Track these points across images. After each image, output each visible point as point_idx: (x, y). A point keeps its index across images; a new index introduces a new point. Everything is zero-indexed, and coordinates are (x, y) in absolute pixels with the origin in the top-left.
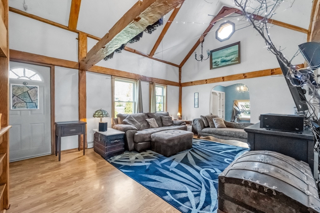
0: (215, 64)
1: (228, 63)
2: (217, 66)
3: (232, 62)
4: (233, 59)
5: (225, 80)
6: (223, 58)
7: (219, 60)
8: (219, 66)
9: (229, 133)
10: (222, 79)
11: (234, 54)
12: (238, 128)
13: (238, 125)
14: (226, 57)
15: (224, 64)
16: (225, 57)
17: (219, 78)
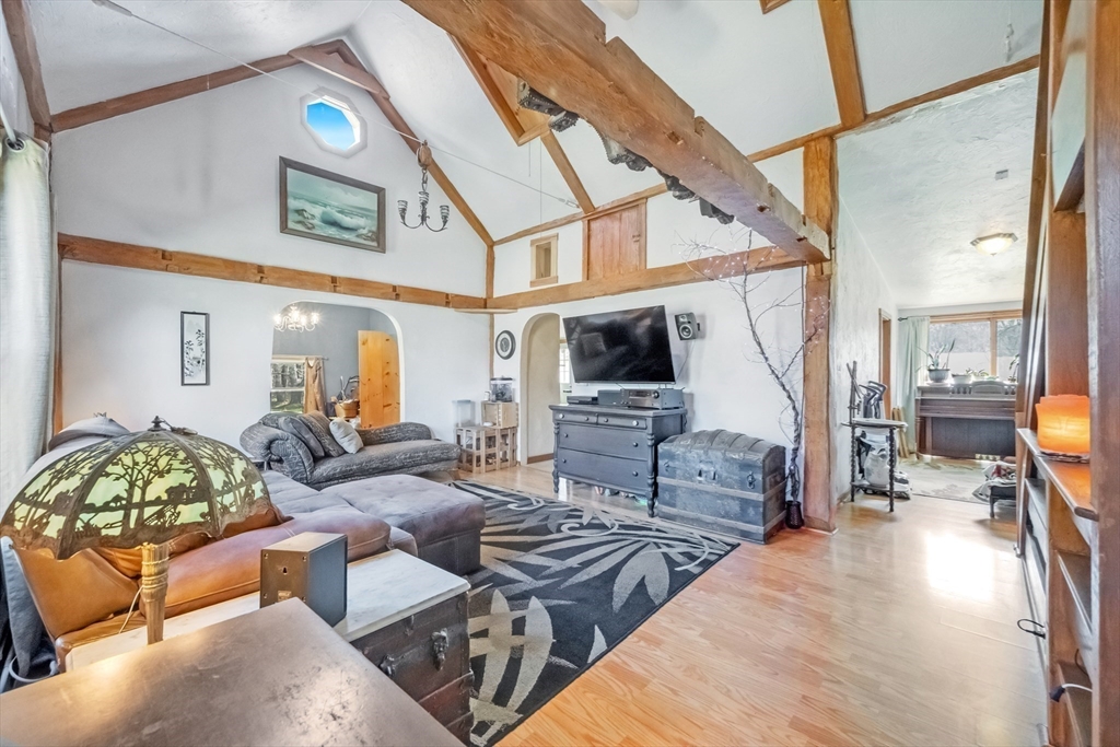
0: (300, 218)
1: (346, 236)
2: (309, 228)
3: (358, 236)
4: (365, 232)
5: (338, 289)
6: (328, 209)
7: (317, 211)
8: (314, 231)
9: (410, 458)
10: (328, 282)
11: (367, 216)
12: (386, 443)
13: (385, 432)
14: (341, 212)
15: (332, 232)
16: (339, 212)
17: (322, 276)
